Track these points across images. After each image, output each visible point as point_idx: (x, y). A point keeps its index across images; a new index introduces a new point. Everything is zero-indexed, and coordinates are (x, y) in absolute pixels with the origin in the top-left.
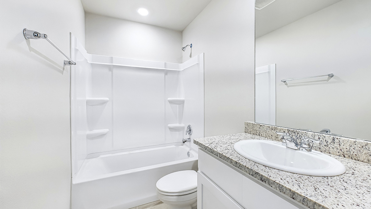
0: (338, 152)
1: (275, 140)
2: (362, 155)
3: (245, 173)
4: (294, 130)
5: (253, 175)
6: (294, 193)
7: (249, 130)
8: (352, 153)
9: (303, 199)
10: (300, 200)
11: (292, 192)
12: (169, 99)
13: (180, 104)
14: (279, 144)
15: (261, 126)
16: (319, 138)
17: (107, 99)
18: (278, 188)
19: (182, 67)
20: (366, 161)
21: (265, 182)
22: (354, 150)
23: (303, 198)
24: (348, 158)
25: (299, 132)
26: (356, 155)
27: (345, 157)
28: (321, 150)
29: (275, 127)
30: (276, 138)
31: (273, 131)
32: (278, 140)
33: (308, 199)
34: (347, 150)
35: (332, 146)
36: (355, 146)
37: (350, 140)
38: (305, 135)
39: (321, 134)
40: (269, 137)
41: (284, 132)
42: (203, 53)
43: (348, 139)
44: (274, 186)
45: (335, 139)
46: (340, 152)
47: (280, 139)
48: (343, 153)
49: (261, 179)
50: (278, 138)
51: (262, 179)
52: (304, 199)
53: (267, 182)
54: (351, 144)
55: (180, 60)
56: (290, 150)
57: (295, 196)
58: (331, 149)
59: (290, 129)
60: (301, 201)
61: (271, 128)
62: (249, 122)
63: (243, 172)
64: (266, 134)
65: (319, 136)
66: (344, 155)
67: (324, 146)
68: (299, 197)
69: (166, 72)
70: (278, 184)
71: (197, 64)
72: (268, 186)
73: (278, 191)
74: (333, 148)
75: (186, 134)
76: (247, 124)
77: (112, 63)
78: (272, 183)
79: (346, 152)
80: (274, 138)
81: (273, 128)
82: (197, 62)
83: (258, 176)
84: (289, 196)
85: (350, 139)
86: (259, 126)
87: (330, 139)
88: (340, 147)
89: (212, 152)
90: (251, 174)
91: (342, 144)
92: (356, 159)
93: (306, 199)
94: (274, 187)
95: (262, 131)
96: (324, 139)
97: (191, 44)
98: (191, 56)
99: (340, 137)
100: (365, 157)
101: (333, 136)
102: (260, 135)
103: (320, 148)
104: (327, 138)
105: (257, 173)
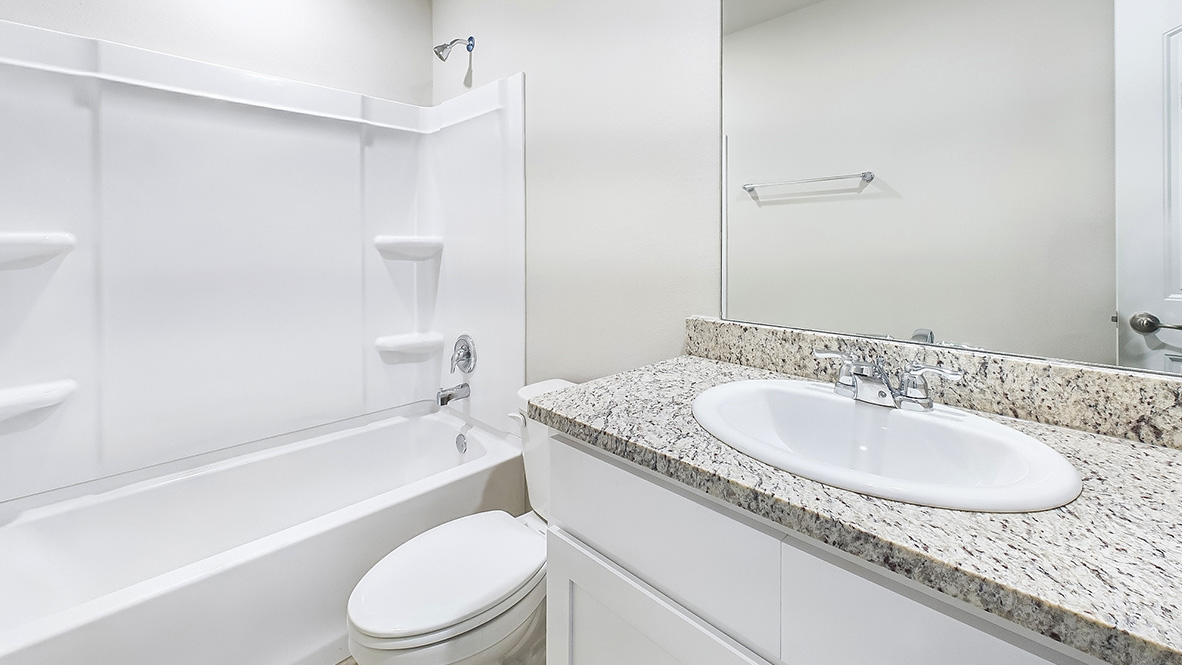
0: (998, 403)
1: (795, 374)
2: (1068, 406)
3: (805, 537)
4: (860, 339)
5: (841, 545)
6: (1058, 615)
7: (702, 347)
8: (1038, 402)
9: (1104, 638)
10: (1092, 643)
11: (1048, 612)
12: (380, 239)
13: (424, 259)
14: (822, 390)
15: (746, 330)
16: (940, 362)
17: (68, 237)
18: (973, 597)
19: (430, 120)
20: (1077, 423)
21: (908, 571)
22: (1043, 395)
23: (1108, 634)
24: (1026, 419)
25: (875, 347)
26: (1050, 408)
27: (1017, 416)
28: (947, 401)
29: (795, 331)
30: (800, 370)
31: (787, 345)
32: (807, 376)
33: (1134, 637)
34: (1022, 394)
35: (979, 385)
36: (1047, 381)
37: (1033, 365)
38: (895, 355)
39: (946, 350)
40: (774, 368)
41: (826, 346)
42: (520, 75)
43: (1026, 361)
44: (952, 589)
45: (990, 362)
46: (1004, 401)
47: (810, 371)
48: (1013, 404)
49: (886, 560)
50: (805, 367)
51: (891, 560)
52: (1110, 638)
53: (917, 570)
54: (1036, 377)
55: (423, 93)
56: (869, 411)
57: (1063, 627)
58: (977, 395)
59: (845, 338)
60: (1097, 648)
61: (780, 335)
62: (701, 317)
63: (793, 533)
64: (764, 356)
65: (941, 355)
66: (1015, 412)
67: (955, 387)
68: (1086, 630)
69: (369, 135)
70: (972, 578)
71: (497, 110)
72: (925, 589)
73: (975, 608)
74: (982, 391)
75: (453, 370)
76: (696, 325)
77: (96, 71)
78: (942, 577)
79: (1019, 402)
80: (789, 367)
81: (788, 334)
82: (499, 107)
83: (869, 547)
84: (1034, 626)
85: (1033, 361)
86: (739, 332)
87: (974, 364)
88: (1005, 386)
89: (623, 454)
90: (834, 537)
91: (1010, 376)
92: (1051, 419)
93: (1121, 638)
94: (955, 591)
95: (749, 348)
96: (956, 366)
97: (471, 39)
98: (468, 82)
99: (1001, 357)
100: (1074, 413)
101: (983, 355)
102: (743, 359)
103: (942, 394)
104: (965, 362)
105: (863, 537)
